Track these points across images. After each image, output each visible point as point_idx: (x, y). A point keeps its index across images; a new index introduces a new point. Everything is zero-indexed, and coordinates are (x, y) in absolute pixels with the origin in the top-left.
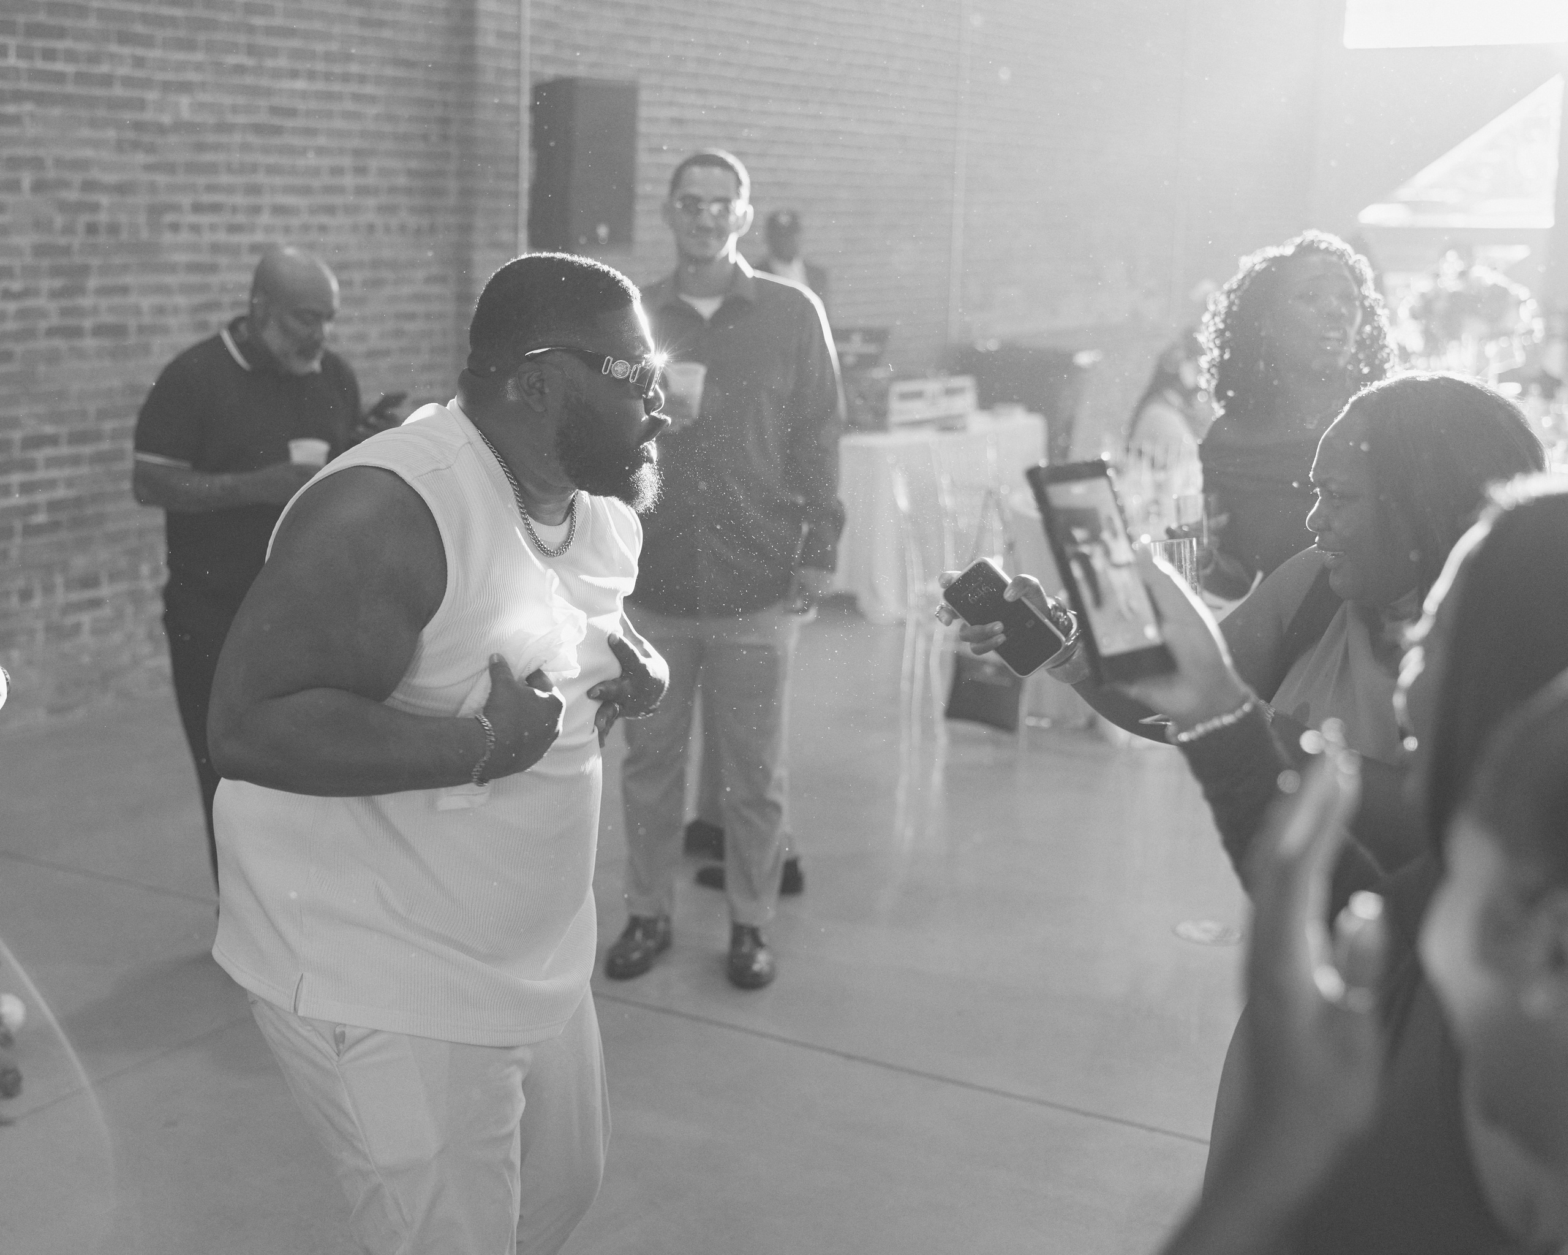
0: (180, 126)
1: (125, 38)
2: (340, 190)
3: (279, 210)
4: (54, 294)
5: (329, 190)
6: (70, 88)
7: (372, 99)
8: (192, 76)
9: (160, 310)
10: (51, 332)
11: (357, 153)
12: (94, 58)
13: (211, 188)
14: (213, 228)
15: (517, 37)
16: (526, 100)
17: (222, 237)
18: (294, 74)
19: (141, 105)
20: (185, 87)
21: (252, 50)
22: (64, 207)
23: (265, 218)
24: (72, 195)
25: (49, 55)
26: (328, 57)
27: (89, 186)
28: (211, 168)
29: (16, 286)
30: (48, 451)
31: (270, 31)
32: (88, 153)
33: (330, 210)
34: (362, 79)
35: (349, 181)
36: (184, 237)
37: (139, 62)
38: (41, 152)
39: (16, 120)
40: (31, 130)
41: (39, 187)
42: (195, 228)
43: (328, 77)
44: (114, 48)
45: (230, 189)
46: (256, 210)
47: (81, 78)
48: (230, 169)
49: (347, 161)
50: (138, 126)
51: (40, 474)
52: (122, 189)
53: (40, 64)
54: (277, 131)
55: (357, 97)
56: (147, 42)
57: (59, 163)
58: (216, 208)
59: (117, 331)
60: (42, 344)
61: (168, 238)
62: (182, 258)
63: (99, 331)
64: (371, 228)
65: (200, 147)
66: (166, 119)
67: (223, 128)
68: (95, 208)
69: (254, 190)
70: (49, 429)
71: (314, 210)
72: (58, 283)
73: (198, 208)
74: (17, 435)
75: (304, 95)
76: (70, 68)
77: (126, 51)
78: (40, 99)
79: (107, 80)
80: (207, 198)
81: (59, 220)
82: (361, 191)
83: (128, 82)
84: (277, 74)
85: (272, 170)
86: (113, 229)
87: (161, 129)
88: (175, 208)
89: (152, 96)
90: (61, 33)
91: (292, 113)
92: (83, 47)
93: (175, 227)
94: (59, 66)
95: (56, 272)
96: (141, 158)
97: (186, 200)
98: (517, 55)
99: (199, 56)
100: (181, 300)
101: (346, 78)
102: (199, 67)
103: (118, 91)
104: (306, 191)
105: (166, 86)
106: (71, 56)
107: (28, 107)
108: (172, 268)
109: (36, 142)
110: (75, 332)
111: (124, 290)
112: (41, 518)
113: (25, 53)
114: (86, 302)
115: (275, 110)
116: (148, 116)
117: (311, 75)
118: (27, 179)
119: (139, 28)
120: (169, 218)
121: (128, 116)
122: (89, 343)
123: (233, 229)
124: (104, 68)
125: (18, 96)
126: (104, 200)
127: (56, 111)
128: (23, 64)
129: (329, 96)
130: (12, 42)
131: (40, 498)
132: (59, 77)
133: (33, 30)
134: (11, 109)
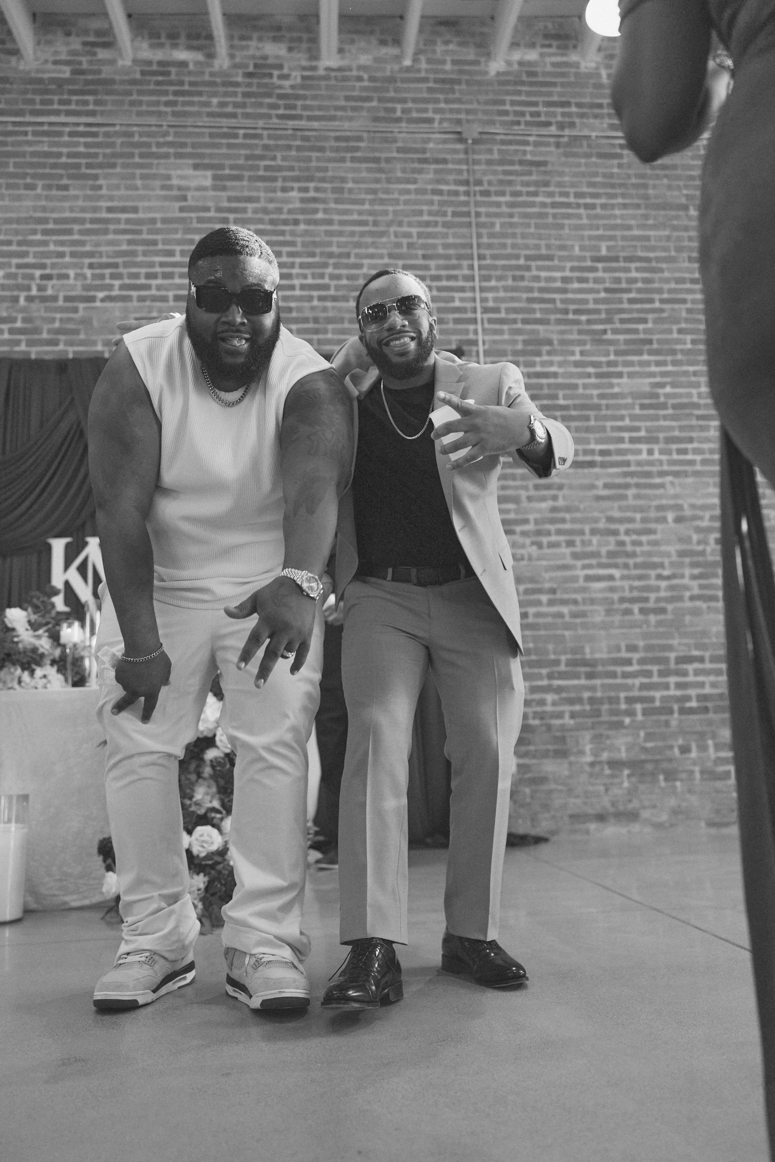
4: (694, 577)
6: (698, 468)
10: (694, 598)
22: (698, 530)
24: (704, 524)
25: (684, 452)
29: (666, 572)
30: (696, 666)
32: (714, 500)
38: (680, 502)
39: (662, 486)
40: (671, 491)
41: (679, 520)
47: (706, 462)
51: (691, 678)
53: (675, 457)
57: (693, 506)
60: (688, 604)
70: (695, 652)
72: (696, 571)
74: (671, 655)
76: (697, 458)
78: (677, 474)
81: (695, 537)
90: (691, 440)
92: (706, 446)
94: (689, 457)
95: (694, 565)
106: (696, 451)
107: (669, 479)
109: (676, 496)
110: (712, 598)
112: (692, 704)
113: (664, 452)
118: (670, 516)
125: (662, 474)
127: (689, 480)
128: (664, 458)
130: (656, 447)
131: (693, 692)
132: (692, 463)
133: (669, 440)
134: (657, 480)
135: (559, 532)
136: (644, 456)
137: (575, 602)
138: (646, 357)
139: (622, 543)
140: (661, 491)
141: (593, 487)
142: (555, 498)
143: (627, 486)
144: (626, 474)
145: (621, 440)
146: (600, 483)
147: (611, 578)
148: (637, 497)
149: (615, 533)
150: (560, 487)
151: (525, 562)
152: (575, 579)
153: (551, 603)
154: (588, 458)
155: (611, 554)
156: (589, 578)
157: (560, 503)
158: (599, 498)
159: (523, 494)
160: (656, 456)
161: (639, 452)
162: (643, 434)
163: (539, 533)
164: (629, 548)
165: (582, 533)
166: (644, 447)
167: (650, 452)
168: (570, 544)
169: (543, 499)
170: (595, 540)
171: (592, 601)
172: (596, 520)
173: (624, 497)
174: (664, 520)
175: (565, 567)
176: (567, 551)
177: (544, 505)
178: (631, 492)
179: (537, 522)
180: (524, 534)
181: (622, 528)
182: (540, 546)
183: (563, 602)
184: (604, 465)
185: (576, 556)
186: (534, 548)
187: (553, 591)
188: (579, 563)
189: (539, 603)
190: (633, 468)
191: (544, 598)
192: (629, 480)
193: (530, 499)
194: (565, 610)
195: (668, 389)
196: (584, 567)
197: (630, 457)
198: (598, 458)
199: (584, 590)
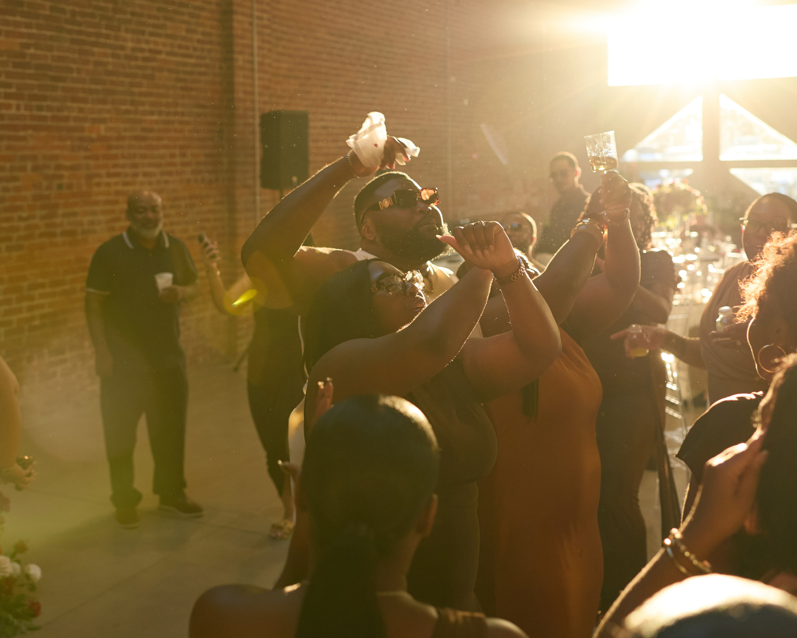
0: (101, 139)
1: (74, 100)
2: (174, 164)
3: (146, 174)
4: (43, 218)
5: (170, 164)
6: (49, 123)
7: (188, 123)
8: (106, 116)
9: (92, 223)
10: (42, 235)
11: (181, 147)
12: (60, 109)
13: (115, 166)
14: (116, 184)
15: (253, 93)
16: (257, 121)
17: (120, 188)
18: (152, 113)
19: (82, 129)
20: (103, 121)
21: (132, 103)
22: (47, 177)
23: (140, 179)
24: (50, 172)
25: (40, 108)
26: (168, 105)
27: (59, 167)
28: (115, 157)
29: (25, 214)
30: (41, 291)
31: (141, 94)
32: (58, 152)
33: (170, 174)
34: (183, 114)
35: (178, 160)
36: (103, 188)
37: (81, 110)
38: (36, 153)
39: (24, 138)
40: (31, 143)
41: (35, 169)
42: (108, 184)
43: (168, 114)
44: (69, 104)
45: (124, 166)
46: (136, 175)
47: (54, 118)
48: (123, 157)
49: (177, 152)
50: (81, 139)
51: (37, 302)
52: (73, 168)
53: (35, 113)
54: (144, 139)
55: (181, 122)
56: (85, 101)
57: (44, 157)
58: (117, 175)
59: (72, 233)
60: (38, 240)
61: (95, 189)
62: (101, 198)
63: (64, 233)
64: (189, 181)
65: (110, 147)
66: (94, 135)
67: (120, 138)
68: (61, 177)
69: (134, 166)
70: (40, 280)
71: (162, 174)
72: (44, 212)
73: (109, 175)
74: (25, 284)
75: (157, 122)
76: (49, 114)
77: (75, 105)
78: (35, 128)
79: (67, 119)
80: (113, 171)
81: (45, 183)
82: (184, 164)
83: (76, 119)
84: (144, 113)
85: (143, 156)
86: (70, 186)
87: (92, 140)
88: (99, 176)
89: (87, 125)
90: (45, 98)
91: (151, 130)
92: (55, 104)
93: (98, 184)
94: (44, 113)
95: (43, 207)
96: (83, 153)
97: (103, 172)
98: (253, 101)
99: (109, 107)
100: (102, 218)
101: (176, 114)
102: (108, 111)
103: (72, 124)
104: (158, 165)
105: (94, 121)
106: (49, 108)
107: (30, 132)
108: (97, 203)
109: (34, 148)
110: (53, 235)
111: (75, 214)
112: (37, 323)
113: (27, 108)
114: (58, 220)
115: (143, 130)
116: (86, 134)
117: (160, 113)
118: (29, 165)
119: (81, 95)
120: (96, 180)
121: (76, 134)
122: (59, 239)
123: (125, 184)
124: (65, 113)
125: (26, 128)
126: (66, 173)
127: (43, 134)
128: (27, 113)
129: (168, 122)
130: (22, 103)
131: (37, 313)
132: (44, 118)
133: (32, 97)
134: (22, 133)
136: (13, 111)
138: (18, 19)
140: (23, 143)
148: (8, 148)
160: (22, 112)
161: (9, 107)
162: (13, 90)
166: (13, 102)
167: (18, 107)
178: (3, 143)
190: (5, 122)
192: (3, 133)
195: (32, 51)
197: (4, 112)
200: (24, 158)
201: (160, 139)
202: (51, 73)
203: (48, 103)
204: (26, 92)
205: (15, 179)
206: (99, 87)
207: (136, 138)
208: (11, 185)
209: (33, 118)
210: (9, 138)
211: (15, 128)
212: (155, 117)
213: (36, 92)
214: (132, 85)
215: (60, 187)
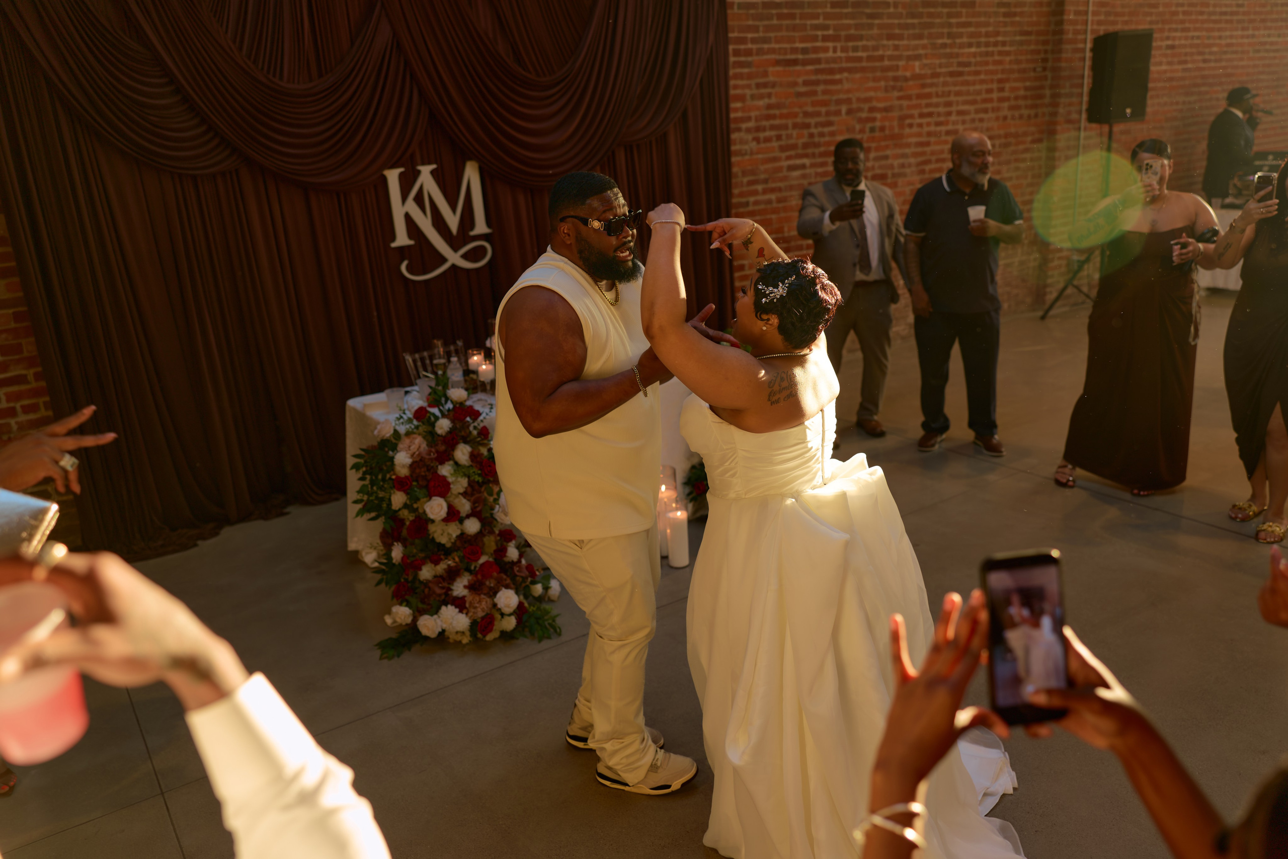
0: (915, 77)
1: (890, 37)
2: (991, 100)
3: (960, 113)
5: (985, 101)
6: (864, 64)
7: (1008, 53)
8: (921, 52)
9: (903, 166)
11: (1000, 81)
12: (875, 48)
13: (928, 105)
14: (928, 124)
15: (1086, 13)
16: (1089, 45)
17: (932, 128)
18: (970, 45)
19: (897, 68)
20: (917, 57)
21: (950, 35)
22: (860, 120)
23: (954, 118)
24: (864, 115)
25: (855, 49)
26: (987, 35)
27: (872, 110)
28: (929, 96)
31: (959, 25)
32: (872, 94)
33: (986, 111)
34: (1004, 44)
36: (915, 130)
37: (896, 48)
38: (851, 96)
39: (840, 82)
40: (846, 86)
41: (850, 112)
42: (920, 125)
43: (987, 44)
44: (885, 42)
45: (937, 105)
46: (949, 114)
47: (870, 59)
48: (937, 96)
49: (995, 86)
50: (896, 79)
52: (886, 110)
53: (851, 54)
54: (960, 74)
55: (1000, 53)
56: (900, 37)
57: (859, 100)
58: (930, 115)
61: (907, 131)
62: (913, 140)
64: (1005, 118)
65: (923, 86)
66: (908, 74)
67: (935, 75)
68: (874, 120)
69: (949, 104)
71: (977, 111)
73: (921, 116)
75: (974, 55)
76: (864, 54)
77: (891, 43)
78: (850, 70)
79: (881, 58)
80: (926, 110)
81: (858, 127)
82: (1001, 100)
83: (891, 58)
84: (962, 46)
85: (958, 94)
86: (882, 129)
87: (906, 79)
88: (912, 116)
89: (901, 63)
90: (860, 38)
91: (968, 64)
92: (870, 43)
93: (911, 126)
94: (860, 54)
96: (896, 94)
97: (916, 112)
98: (1085, 23)
99: (925, 41)
100: (912, 160)
101: (996, 44)
102: (924, 47)
103: (887, 63)
104: (974, 102)
105: (909, 58)
106: (865, 48)
107: (846, 75)
108: (908, 145)
109: (848, 91)
111: (886, 157)
113: (844, 50)
115: (960, 64)
116: (900, 73)
117: (979, 45)
118: (844, 109)
119: (897, 31)
120: (908, 121)
121: (890, 74)
123: (938, 124)
124: (880, 52)
125: (842, 70)
126: (878, 115)
127: (858, 76)
128: (843, 55)
129: (987, 54)
130: (838, 45)
132: (860, 59)
133: (849, 38)
134: (838, 77)
135: (772, 128)
136: (830, 54)
137: (780, 190)
139: (811, 135)
140: (838, 87)
141: (795, 84)
142: (769, 96)
143: (817, 83)
144: (818, 72)
145: (815, 38)
146: (800, 80)
147: (803, 167)
148: (825, 92)
149: (808, 126)
150: (774, 85)
151: (747, 157)
152: (780, 169)
153: (765, 192)
154: (793, 57)
155: (806, 146)
156: (791, 168)
157: (773, 100)
158: (800, 95)
159: (748, 92)
160: (839, 54)
161: (826, 50)
162: (831, 32)
163: (758, 129)
164: (816, 139)
165: (786, 127)
166: (830, 45)
167: (835, 50)
168: (779, 138)
169: (761, 97)
170: (795, 133)
171: (791, 188)
172: (795, 115)
173: (815, 93)
174: (838, 113)
175: (775, 159)
176: (775, 144)
177: (761, 103)
178: (820, 88)
179: (757, 119)
180: (748, 130)
181: (812, 121)
182: (757, 140)
183: (773, 190)
184: (805, 63)
185: (782, 149)
186: (754, 143)
187: (766, 181)
188: (784, 155)
189: (755, 193)
190: (823, 66)
191: (760, 188)
192: (820, 77)
193: (753, 97)
194: (773, 197)
196: (789, 158)
197: (822, 55)
198: (800, 57)
199: (785, 178)
200: (839, 102)
201: (977, 73)
202: (868, 11)
203: (864, 43)
204: (843, 33)
205: (830, 124)
206: (916, 21)
207: (952, 74)
208: (826, 130)
209: (849, 59)
210: (826, 82)
211: (831, 71)
212: (973, 50)
213: (852, 32)
214: (950, 15)
215: (872, 130)
